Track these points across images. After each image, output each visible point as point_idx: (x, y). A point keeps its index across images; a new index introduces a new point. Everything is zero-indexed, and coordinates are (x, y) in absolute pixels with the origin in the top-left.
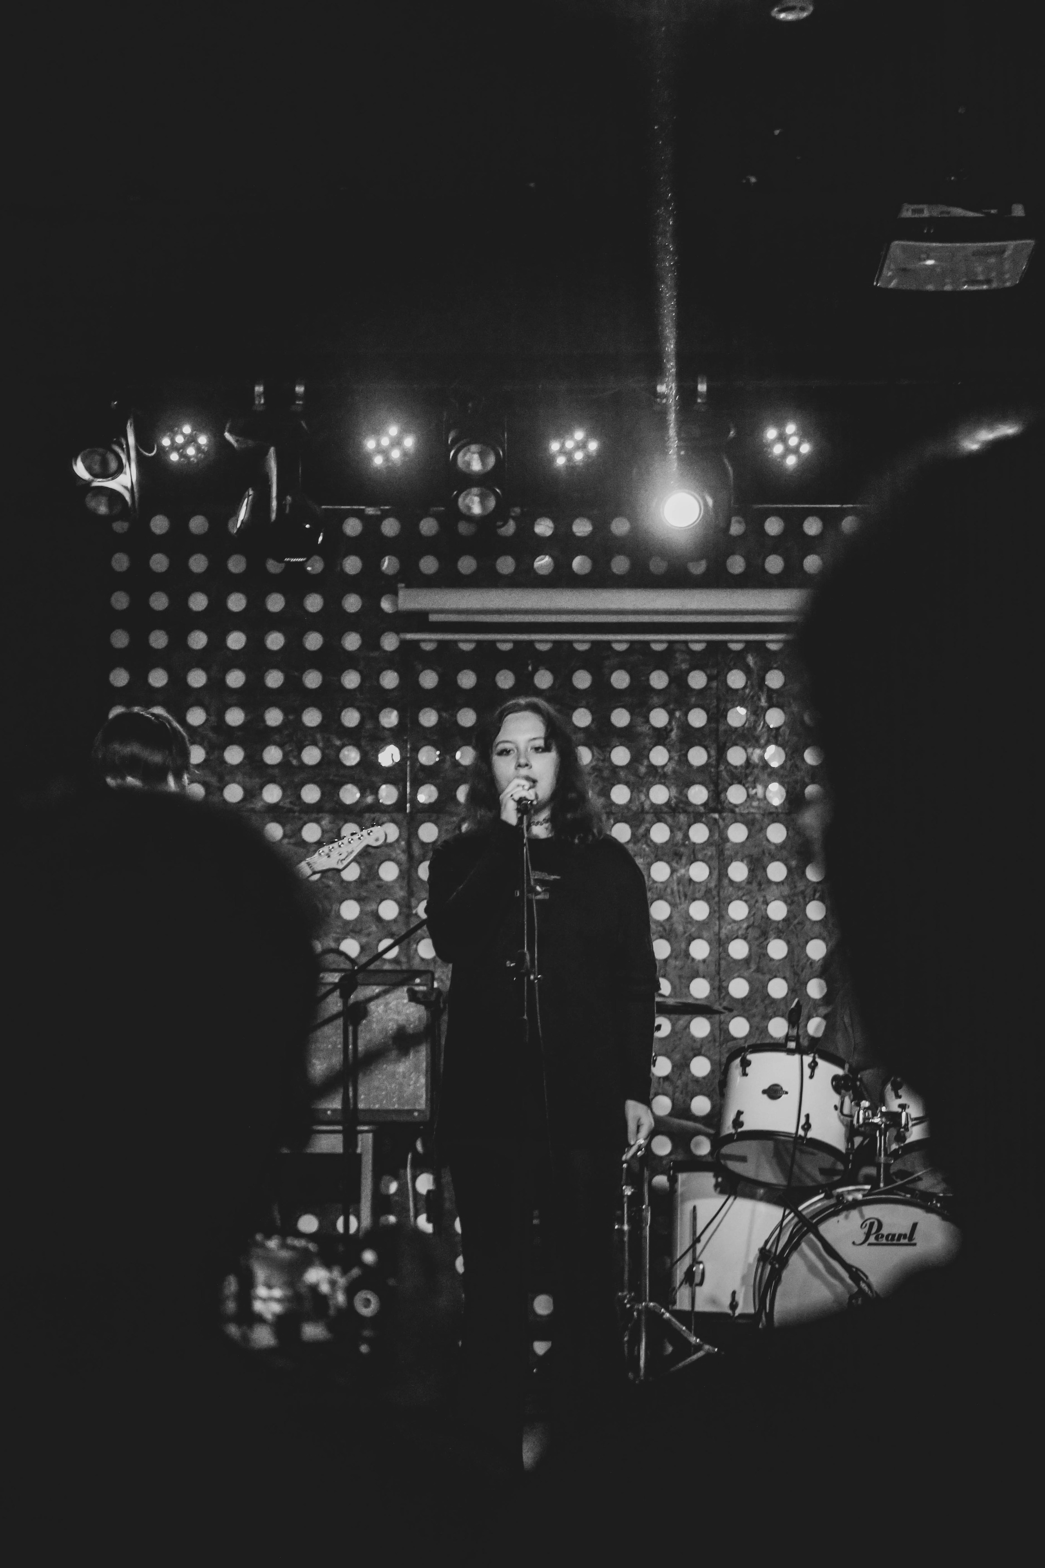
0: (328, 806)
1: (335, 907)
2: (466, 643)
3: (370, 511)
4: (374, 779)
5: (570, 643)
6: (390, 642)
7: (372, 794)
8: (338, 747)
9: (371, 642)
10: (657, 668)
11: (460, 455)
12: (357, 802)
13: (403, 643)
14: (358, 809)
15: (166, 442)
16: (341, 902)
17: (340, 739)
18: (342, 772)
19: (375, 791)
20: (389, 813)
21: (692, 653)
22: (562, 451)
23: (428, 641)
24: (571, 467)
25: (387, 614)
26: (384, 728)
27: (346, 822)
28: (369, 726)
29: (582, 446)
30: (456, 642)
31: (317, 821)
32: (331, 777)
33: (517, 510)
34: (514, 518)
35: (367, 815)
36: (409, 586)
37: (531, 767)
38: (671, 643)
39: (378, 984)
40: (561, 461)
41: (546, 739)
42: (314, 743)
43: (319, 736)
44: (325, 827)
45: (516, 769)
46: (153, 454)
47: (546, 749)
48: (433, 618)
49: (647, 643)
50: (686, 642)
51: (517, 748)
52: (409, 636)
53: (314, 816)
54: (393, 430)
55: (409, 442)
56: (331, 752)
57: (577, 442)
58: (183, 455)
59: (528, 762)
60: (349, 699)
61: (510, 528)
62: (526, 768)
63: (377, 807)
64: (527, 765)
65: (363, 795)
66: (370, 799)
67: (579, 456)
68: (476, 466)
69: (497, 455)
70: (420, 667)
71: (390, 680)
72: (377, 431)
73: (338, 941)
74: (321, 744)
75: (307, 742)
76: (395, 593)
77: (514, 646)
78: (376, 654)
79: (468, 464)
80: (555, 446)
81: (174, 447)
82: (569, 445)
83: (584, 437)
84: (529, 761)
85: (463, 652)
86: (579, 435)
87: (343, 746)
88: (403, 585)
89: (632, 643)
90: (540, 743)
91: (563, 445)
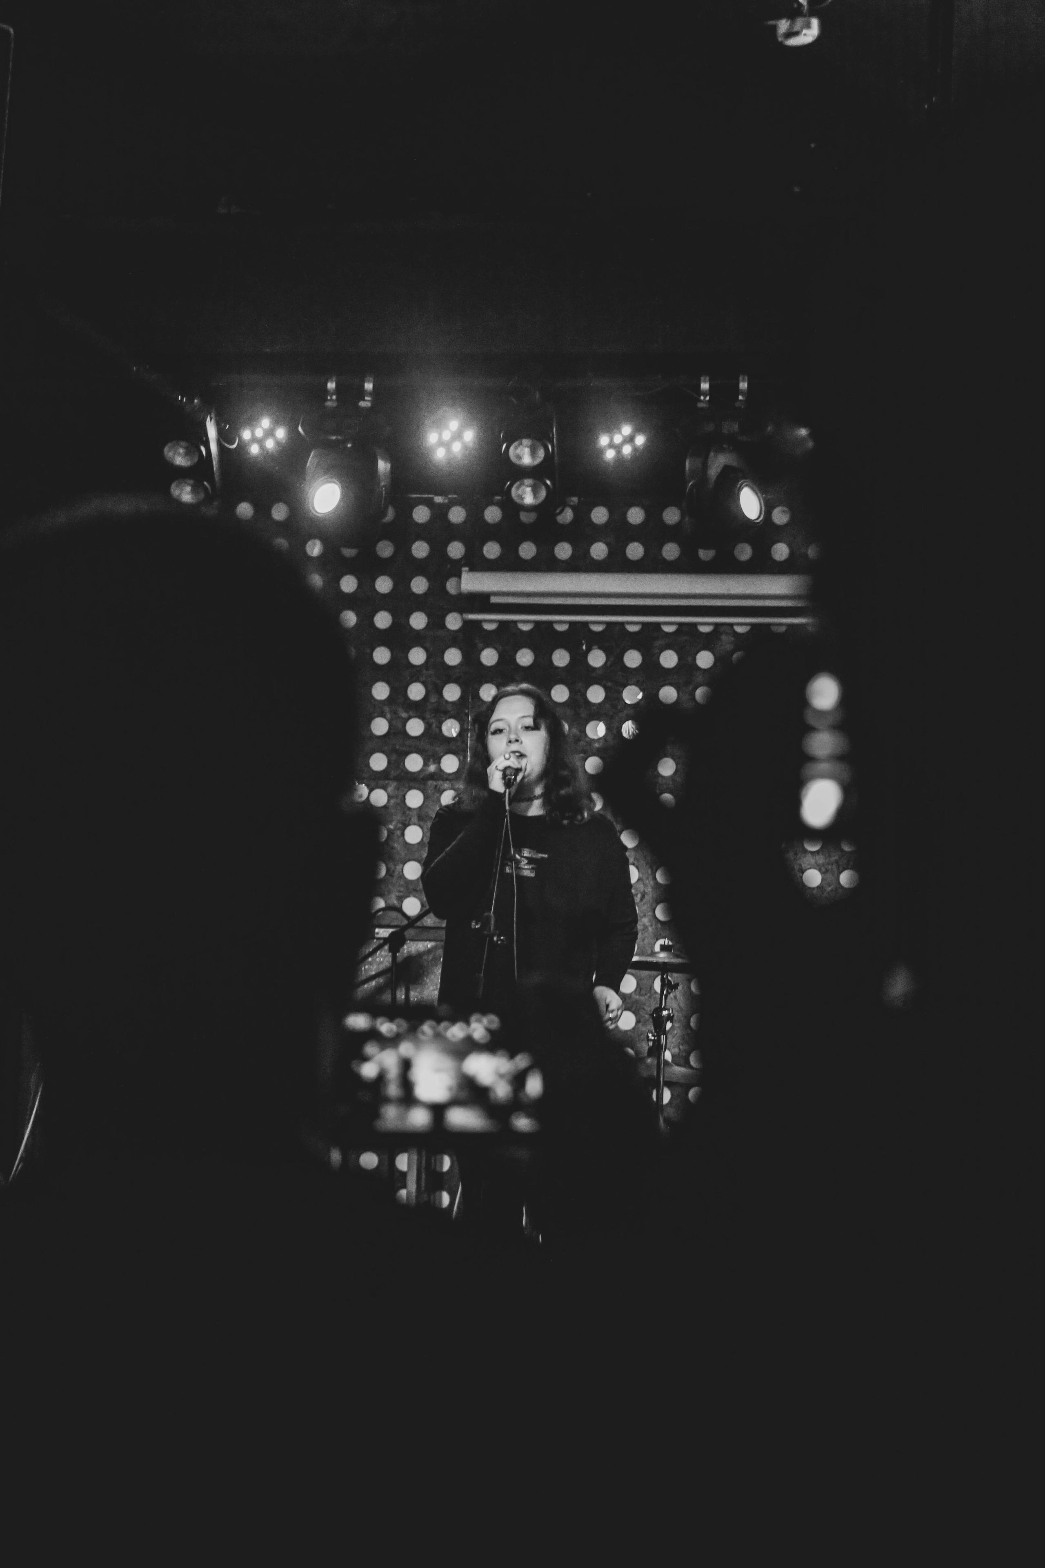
0: (393, 773)
1: (399, 867)
2: (525, 622)
3: (438, 499)
4: (437, 749)
5: (622, 624)
6: (453, 622)
7: (434, 763)
8: (403, 718)
9: (436, 622)
10: (705, 648)
11: (512, 449)
12: (421, 771)
13: (466, 623)
14: (421, 776)
15: (246, 435)
16: (404, 863)
17: (406, 711)
18: (408, 742)
19: (438, 761)
20: (450, 780)
21: (736, 634)
22: (611, 445)
23: (490, 621)
24: (620, 460)
25: (451, 596)
26: (447, 702)
27: (410, 788)
28: (433, 699)
29: (630, 439)
30: (515, 622)
31: (384, 788)
32: (397, 747)
33: (575, 499)
34: (571, 507)
35: (430, 783)
36: (473, 569)
37: (522, 743)
38: (717, 625)
39: (430, 940)
40: (610, 454)
41: (535, 719)
42: (382, 715)
43: (387, 709)
44: (391, 794)
45: (507, 745)
46: (234, 446)
47: (536, 727)
48: (494, 600)
49: (694, 625)
50: (731, 625)
51: (509, 726)
52: (472, 617)
53: (381, 782)
54: (454, 425)
55: (469, 436)
56: (399, 724)
57: (624, 437)
58: (262, 447)
59: (518, 739)
60: (416, 673)
61: (567, 516)
62: (517, 743)
63: (440, 775)
64: (517, 741)
65: (426, 764)
66: (432, 768)
67: (627, 450)
68: (527, 460)
69: (546, 449)
70: (480, 645)
71: (453, 657)
72: (440, 424)
73: (401, 899)
74: (388, 716)
75: (376, 714)
76: (459, 576)
77: (569, 626)
78: (440, 633)
79: (519, 457)
80: (604, 440)
81: (254, 440)
82: (618, 439)
83: (632, 432)
84: (519, 737)
85: (522, 632)
86: (627, 430)
87: (410, 718)
88: (467, 569)
89: (680, 625)
90: (529, 722)
91: (612, 440)
